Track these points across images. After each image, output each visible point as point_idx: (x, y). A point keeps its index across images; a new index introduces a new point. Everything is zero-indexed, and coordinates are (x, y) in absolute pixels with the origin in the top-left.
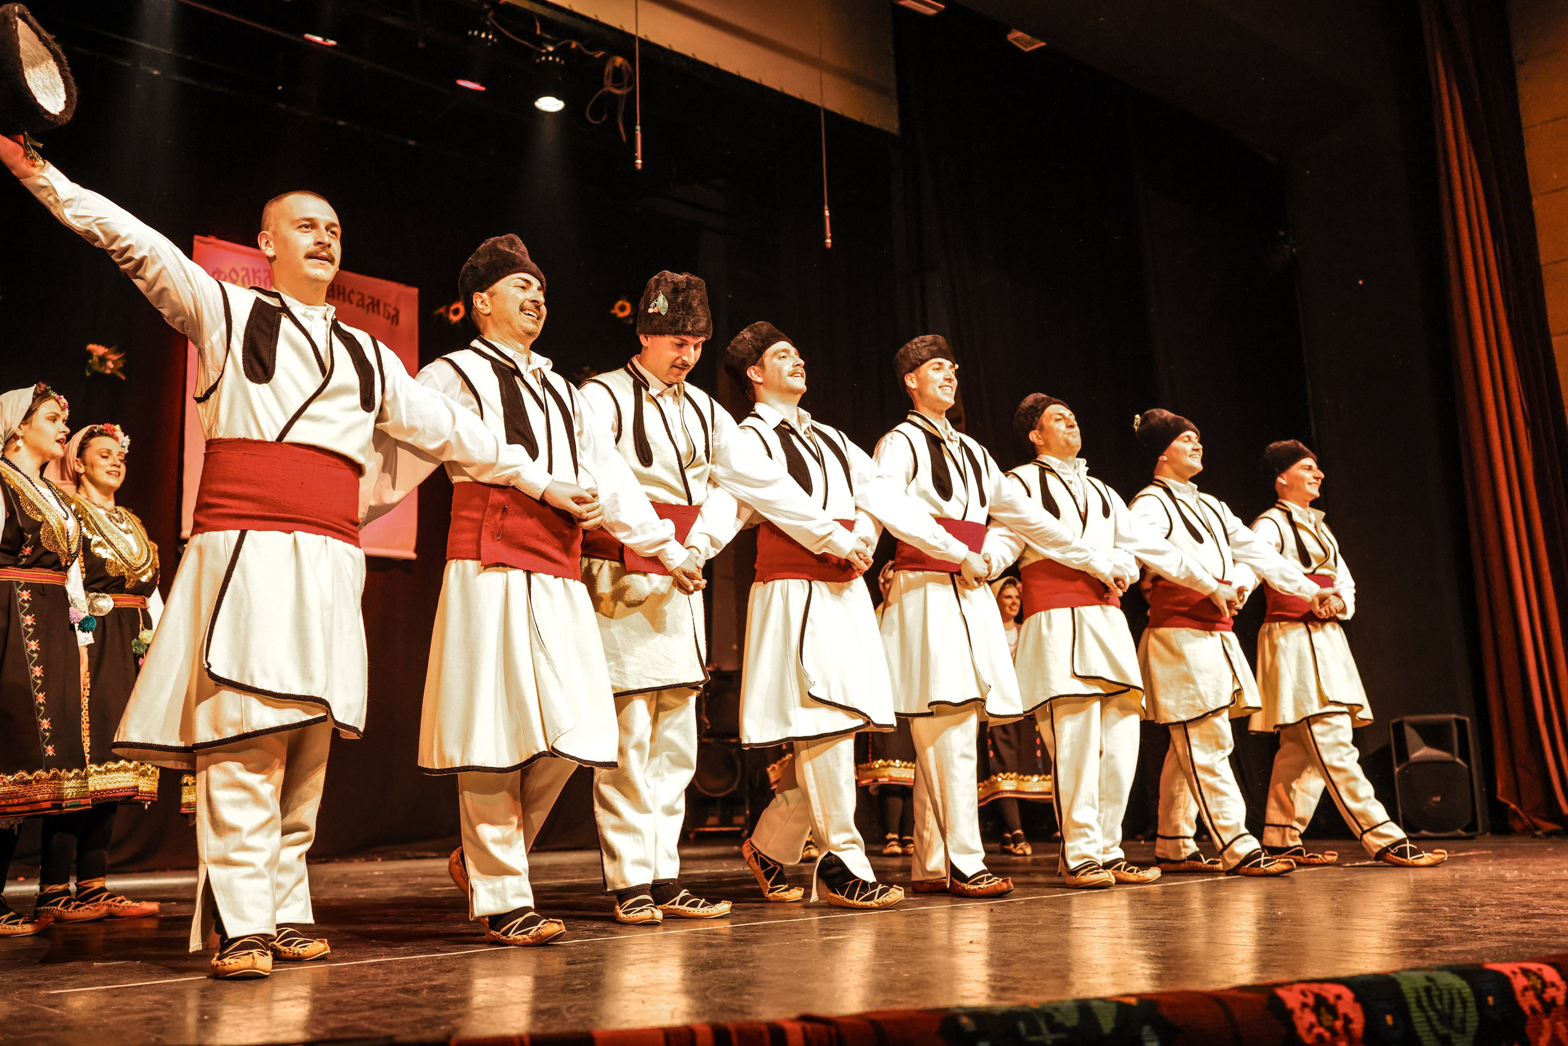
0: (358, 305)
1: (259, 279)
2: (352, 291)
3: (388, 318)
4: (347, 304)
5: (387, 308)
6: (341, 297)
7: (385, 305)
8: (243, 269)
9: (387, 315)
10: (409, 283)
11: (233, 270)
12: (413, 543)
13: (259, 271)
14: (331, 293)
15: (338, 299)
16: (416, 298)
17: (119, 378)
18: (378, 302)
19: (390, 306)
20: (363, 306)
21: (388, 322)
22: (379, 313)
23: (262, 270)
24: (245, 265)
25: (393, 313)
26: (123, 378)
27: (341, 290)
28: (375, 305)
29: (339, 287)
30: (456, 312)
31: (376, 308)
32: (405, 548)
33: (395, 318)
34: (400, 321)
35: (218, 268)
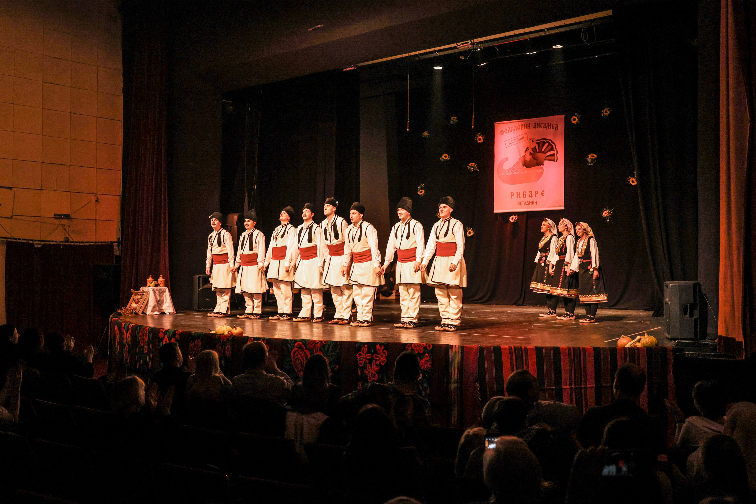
0: (544, 128)
1: (513, 129)
2: (542, 124)
3: (554, 129)
4: (540, 128)
5: (554, 125)
6: (538, 126)
7: (553, 124)
8: (508, 128)
9: (553, 128)
10: (562, 114)
11: (506, 129)
12: (563, 204)
13: (513, 127)
14: (535, 127)
15: (537, 128)
16: (564, 118)
17: (477, 171)
18: (550, 124)
19: (554, 124)
20: (545, 127)
21: (554, 130)
22: (551, 128)
23: (514, 127)
25: (555, 126)
26: (479, 170)
27: (538, 125)
28: (549, 125)
29: (537, 123)
30: (574, 120)
31: (550, 127)
32: (560, 206)
33: (556, 128)
34: (558, 128)
35: (501, 131)
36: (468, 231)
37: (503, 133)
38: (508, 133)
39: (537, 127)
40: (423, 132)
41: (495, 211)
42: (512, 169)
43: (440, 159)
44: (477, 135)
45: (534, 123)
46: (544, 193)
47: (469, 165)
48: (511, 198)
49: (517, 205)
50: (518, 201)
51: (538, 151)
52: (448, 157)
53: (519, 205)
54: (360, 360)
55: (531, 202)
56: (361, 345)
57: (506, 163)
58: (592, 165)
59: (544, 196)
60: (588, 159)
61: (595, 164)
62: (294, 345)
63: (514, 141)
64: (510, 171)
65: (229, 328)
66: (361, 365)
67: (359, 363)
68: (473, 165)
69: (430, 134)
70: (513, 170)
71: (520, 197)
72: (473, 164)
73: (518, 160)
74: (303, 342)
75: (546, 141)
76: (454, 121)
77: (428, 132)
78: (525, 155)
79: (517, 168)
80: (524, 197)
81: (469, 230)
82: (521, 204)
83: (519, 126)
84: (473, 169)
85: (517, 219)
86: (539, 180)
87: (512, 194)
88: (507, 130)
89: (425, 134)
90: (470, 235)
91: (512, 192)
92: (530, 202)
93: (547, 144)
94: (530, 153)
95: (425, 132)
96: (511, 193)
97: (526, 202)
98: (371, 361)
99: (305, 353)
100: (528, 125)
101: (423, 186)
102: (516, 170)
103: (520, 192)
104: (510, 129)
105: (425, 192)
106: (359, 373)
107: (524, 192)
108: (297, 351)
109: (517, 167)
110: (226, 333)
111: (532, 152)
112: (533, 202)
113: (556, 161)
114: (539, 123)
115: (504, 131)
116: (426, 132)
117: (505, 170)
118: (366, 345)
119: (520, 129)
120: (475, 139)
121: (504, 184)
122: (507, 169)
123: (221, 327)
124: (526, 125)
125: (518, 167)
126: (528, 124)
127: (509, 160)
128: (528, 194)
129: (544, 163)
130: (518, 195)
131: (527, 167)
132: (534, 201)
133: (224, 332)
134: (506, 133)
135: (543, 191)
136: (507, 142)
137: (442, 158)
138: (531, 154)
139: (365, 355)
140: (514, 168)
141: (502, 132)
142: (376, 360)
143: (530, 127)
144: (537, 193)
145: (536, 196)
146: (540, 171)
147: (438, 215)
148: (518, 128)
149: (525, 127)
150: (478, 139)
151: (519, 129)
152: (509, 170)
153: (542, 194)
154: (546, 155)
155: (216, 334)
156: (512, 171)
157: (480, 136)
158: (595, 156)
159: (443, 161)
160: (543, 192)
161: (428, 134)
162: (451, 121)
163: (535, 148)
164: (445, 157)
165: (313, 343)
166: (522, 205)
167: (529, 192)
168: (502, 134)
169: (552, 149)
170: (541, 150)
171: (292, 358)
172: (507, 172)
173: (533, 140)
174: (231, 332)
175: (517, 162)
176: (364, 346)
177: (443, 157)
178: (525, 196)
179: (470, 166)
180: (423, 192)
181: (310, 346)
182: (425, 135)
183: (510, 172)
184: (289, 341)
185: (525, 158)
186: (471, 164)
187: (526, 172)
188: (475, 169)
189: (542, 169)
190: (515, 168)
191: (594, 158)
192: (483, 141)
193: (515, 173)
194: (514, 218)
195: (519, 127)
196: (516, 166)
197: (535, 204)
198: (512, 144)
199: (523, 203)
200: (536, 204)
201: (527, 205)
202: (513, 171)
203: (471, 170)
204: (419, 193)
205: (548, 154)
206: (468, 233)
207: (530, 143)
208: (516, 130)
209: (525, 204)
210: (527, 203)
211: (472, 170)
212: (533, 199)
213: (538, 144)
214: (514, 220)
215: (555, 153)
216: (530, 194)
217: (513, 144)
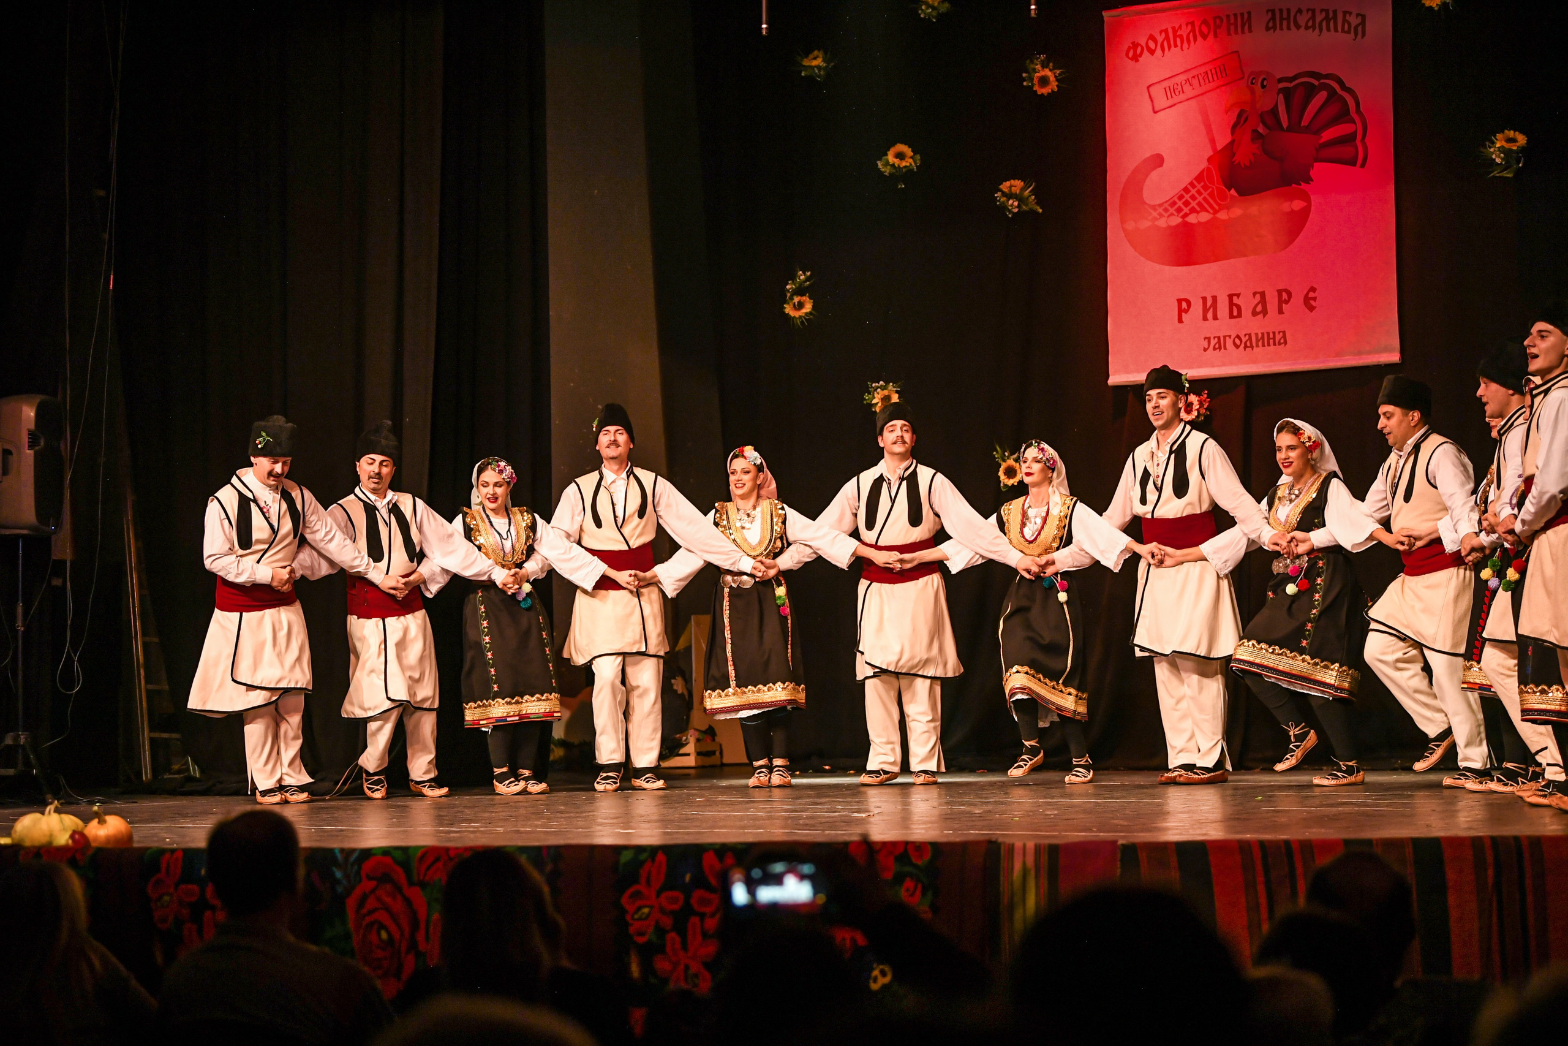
0: (1307, 28)
1: (1181, 37)
2: (1300, 11)
3: (1349, 32)
4: (1294, 30)
5: (1348, 15)
6: (1285, 23)
7: (1345, 13)
8: (1161, 32)
9: (1346, 26)
11: (1152, 38)
12: (1396, 342)
13: (1180, 27)
14: (1271, 25)
15: (1281, 29)
17: (1035, 212)
18: (1335, 12)
19: (1350, 13)
20: (1314, 28)
21: (1352, 34)
22: (1336, 30)
23: (1184, 26)
24: (1163, 28)
25: (1354, 21)
26: (1040, 211)
27: (1285, 16)
28: (1330, 17)
29: (1281, 11)
31: (1332, 24)
32: (1387, 350)
33: (1360, 29)
34: (1367, 29)
35: (1133, 43)
36: (1004, 466)
37: (1141, 55)
38: (1159, 52)
39: (1281, 24)
40: (807, 56)
41: (1114, 380)
42: (1180, 203)
43: (880, 164)
44: (1032, 62)
45: (1268, 11)
46: (1315, 299)
47: (1001, 190)
48: (1180, 321)
49: (1205, 350)
50: (1208, 336)
51: (1285, 125)
52: (911, 157)
53: (1214, 349)
54: (636, 917)
55: (1263, 338)
56: (643, 856)
57: (1155, 175)
58: (1510, 175)
59: (1315, 308)
60: (1493, 153)
61: (1519, 171)
62: (360, 868)
63: (1187, 87)
64: (1172, 210)
65: (71, 821)
66: (641, 940)
67: (631, 930)
68: (1016, 190)
69: (832, 64)
70: (1186, 204)
71: (1215, 318)
72: (1017, 185)
73: (1204, 165)
74: (398, 855)
75: (1316, 83)
76: (934, 8)
77: (826, 53)
78: (1232, 142)
79: (1200, 199)
80: (1231, 316)
81: (1004, 461)
82: (1220, 346)
83: (1205, 22)
84: (1016, 204)
85: (1206, 409)
86: (1291, 242)
87: (1183, 306)
88: (1156, 42)
89: (815, 63)
90: (1010, 482)
91: (1183, 297)
92: (1257, 334)
93: (1323, 95)
94: (1255, 131)
95: (811, 56)
96: (1180, 301)
97: (1243, 338)
98: (681, 918)
99: (407, 901)
100: (1242, 18)
101: (807, 279)
102: (1199, 204)
103: (1215, 298)
104: (1167, 38)
105: (814, 307)
106: (635, 970)
107: (1231, 297)
108: (373, 891)
109: (1199, 193)
110: (63, 839)
111: (1261, 129)
112: (1271, 336)
113: (1363, 166)
114: (1289, 10)
115: (1144, 46)
116: (816, 53)
117: (1149, 205)
118: (661, 857)
119: (1211, 36)
120: (1024, 80)
121: (1149, 263)
122: (1158, 203)
123: (40, 819)
124: (1236, 19)
125: (1205, 194)
126: (1242, 14)
127: (1164, 165)
128: (1246, 303)
129: (1312, 173)
130: (1210, 308)
131: (1242, 193)
132: (1274, 333)
133: (51, 835)
134: (1152, 52)
135: (1313, 289)
136: (1158, 92)
137: (887, 163)
138: (1256, 135)
139: (658, 896)
140: (1187, 197)
141: (1135, 52)
142: (702, 916)
143: (1250, 31)
144: (1284, 296)
145: (1281, 312)
146: (1297, 205)
147: (874, 401)
148: (1201, 32)
149: (1232, 28)
150: (1036, 81)
151: (1205, 37)
152: (1166, 205)
153: (1309, 303)
154: (1321, 141)
155: (16, 848)
156: (1179, 210)
157: (1043, 67)
158: (1522, 139)
159: (889, 174)
160: (1311, 295)
161: (824, 60)
162: (923, 7)
163: (1274, 111)
164: (900, 156)
165: (437, 860)
166: (1225, 348)
167: (1254, 294)
168: (1136, 58)
169: (1343, 115)
170: (1300, 122)
171: (350, 925)
172: (1161, 215)
173: (1264, 79)
174: (82, 834)
175: (1203, 170)
176: (653, 860)
177: (891, 158)
178: (1235, 313)
179: (1004, 194)
180: (808, 307)
181: (428, 868)
182: (812, 67)
183: (1172, 214)
184: (339, 855)
185: (1234, 155)
186: (1008, 184)
187: (1237, 212)
188: (1027, 205)
189: (1306, 198)
190: (1193, 198)
191: (1515, 148)
192: (1057, 86)
193: (1192, 219)
194: (1196, 406)
195: (1205, 30)
196: (1199, 186)
197: (1280, 344)
198: (1176, 99)
199: (1229, 342)
200: (1285, 343)
201: (1246, 347)
202: (1186, 210)
203: (1010, 211)
204: (788, 309)
205: (1327, 135)
206: (1001, 474)
207: (1253, 92)
208: (1195, 40)
209: (1237, 347)
210: (1244, 340)
211: (1016, 210)
212: (1271, 323)
213: (1287, 93)
214: (1195, 413)
215: (1354, 135)
216: (1256, 305)
217: (1182, 97)
